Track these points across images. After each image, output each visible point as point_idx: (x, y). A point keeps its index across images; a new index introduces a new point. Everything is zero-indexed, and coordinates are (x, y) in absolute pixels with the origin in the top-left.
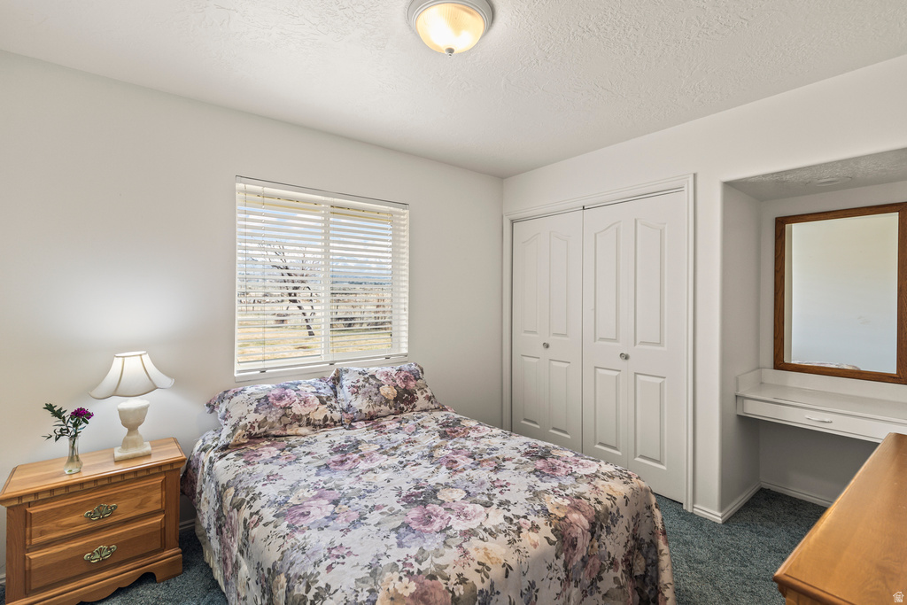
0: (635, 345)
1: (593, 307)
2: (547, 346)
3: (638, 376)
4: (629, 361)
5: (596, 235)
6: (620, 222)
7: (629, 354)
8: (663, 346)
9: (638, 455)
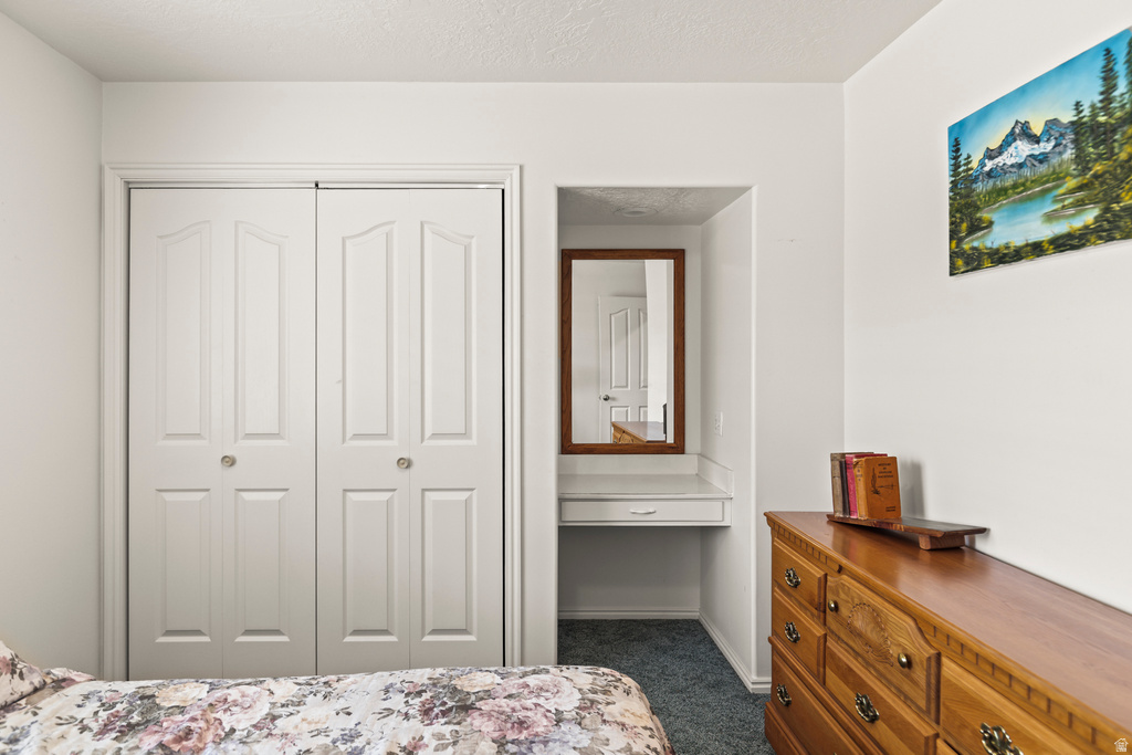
0: (422, 440)
1: (340, 378)
2: (229, 461)
3: (427, 493)
4: (412, 469)
5: (344, 240)
6: (393, 222)
7: (412, 458)
8: (470, 438)
9: (428, 630)
